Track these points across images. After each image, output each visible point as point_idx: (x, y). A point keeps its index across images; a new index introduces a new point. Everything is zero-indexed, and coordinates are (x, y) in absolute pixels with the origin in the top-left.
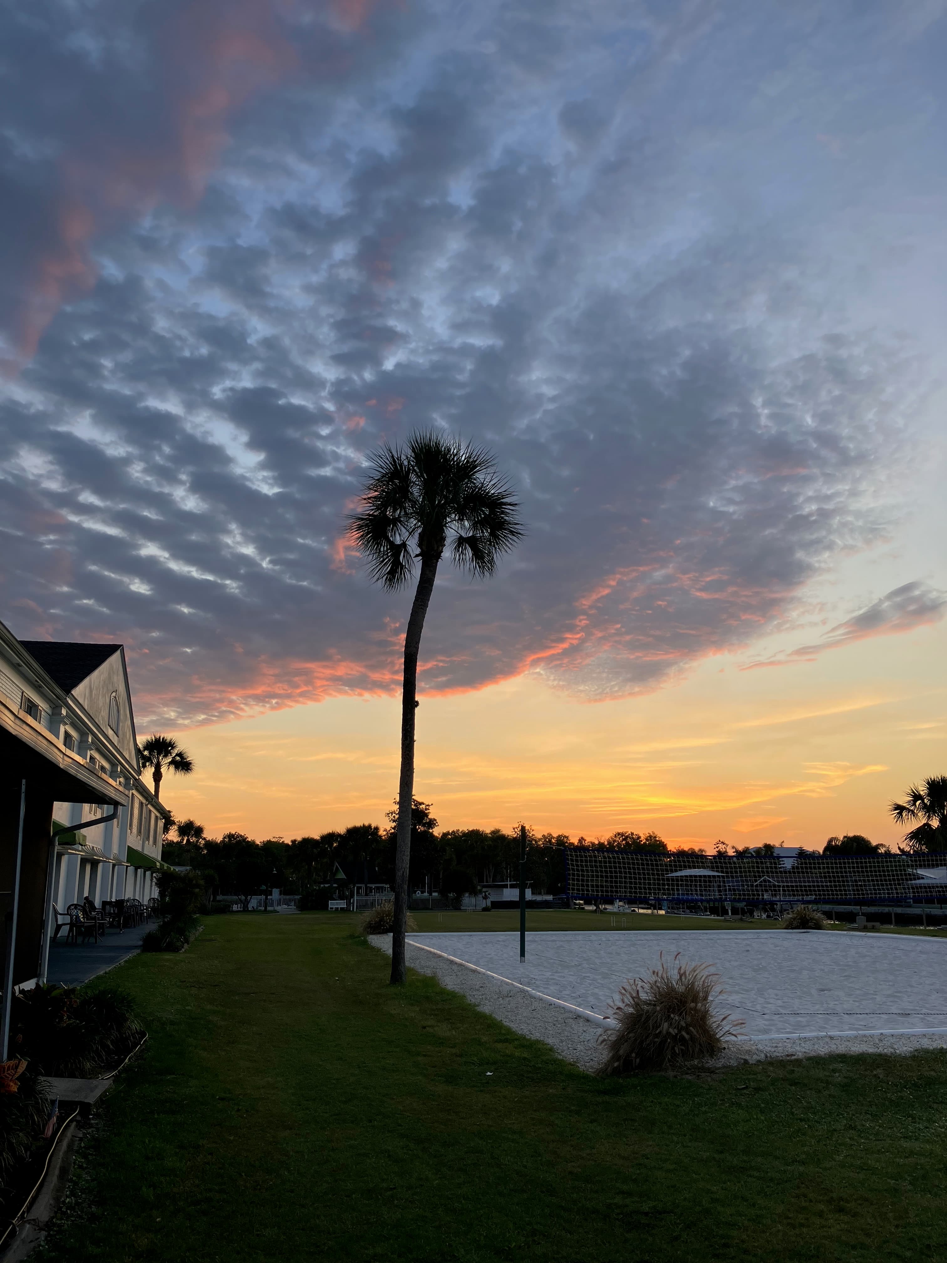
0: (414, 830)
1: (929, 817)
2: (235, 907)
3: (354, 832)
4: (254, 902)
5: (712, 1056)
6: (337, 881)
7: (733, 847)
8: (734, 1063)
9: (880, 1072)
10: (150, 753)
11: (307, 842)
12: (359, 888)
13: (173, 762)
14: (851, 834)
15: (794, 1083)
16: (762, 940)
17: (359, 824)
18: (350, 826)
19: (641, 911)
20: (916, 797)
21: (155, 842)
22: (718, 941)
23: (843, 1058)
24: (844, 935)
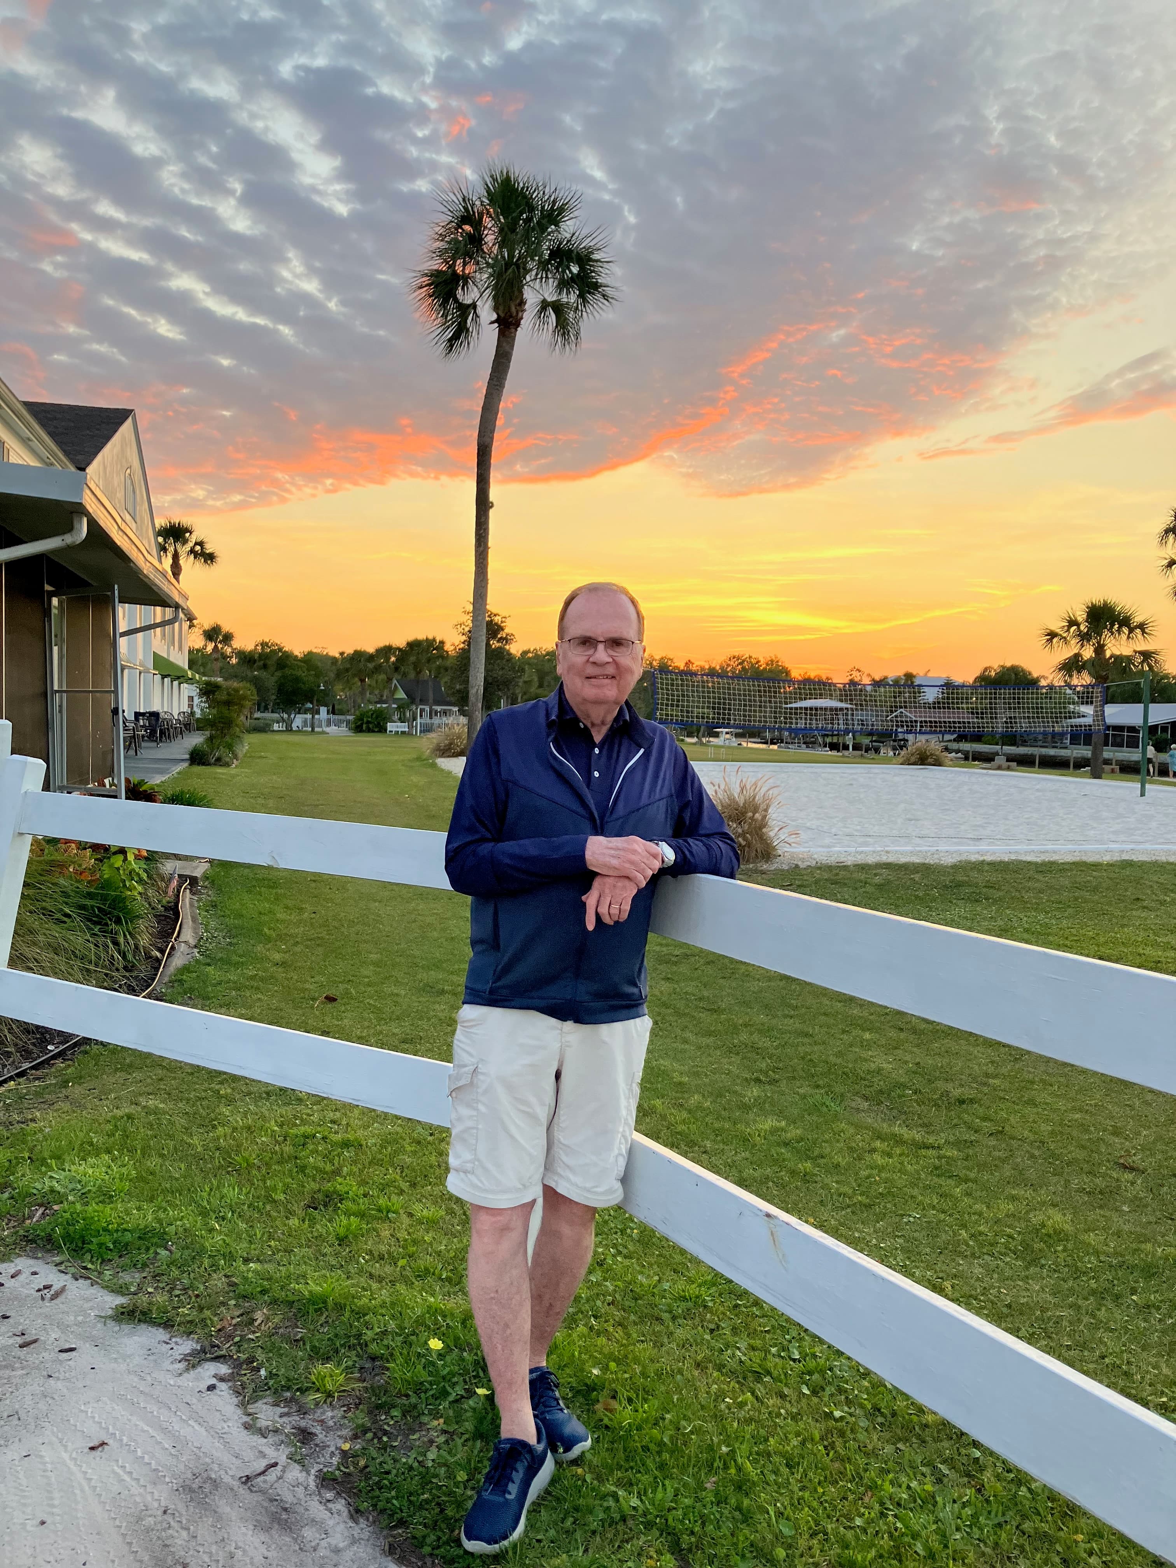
0: (488, 645)
1: (1082, 646)
2: (276, 727)
3: (414, 645)
4: (298, 721)
5: (767, 862)
6: (396, 701)
7: (869, 675)
8: (785, 867)
9: (917, 877)
10: (165, 540)
11: (358, 655)
12: (422, 711)
13: (192, 551)
14: (1008, 664)
15: (836, 883)
16: (871, 775)
17: (421, 636)
18: (411, 638)
19: (750, 745)
20: (1072, 623)
21: (180, 648)
22: (823, 775)
23: (888, 866)
24: (964, 772)
